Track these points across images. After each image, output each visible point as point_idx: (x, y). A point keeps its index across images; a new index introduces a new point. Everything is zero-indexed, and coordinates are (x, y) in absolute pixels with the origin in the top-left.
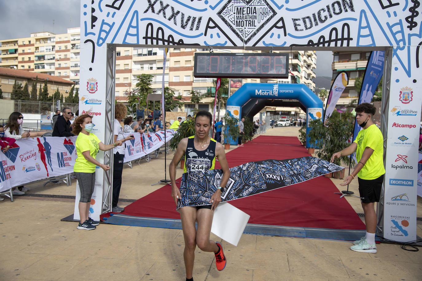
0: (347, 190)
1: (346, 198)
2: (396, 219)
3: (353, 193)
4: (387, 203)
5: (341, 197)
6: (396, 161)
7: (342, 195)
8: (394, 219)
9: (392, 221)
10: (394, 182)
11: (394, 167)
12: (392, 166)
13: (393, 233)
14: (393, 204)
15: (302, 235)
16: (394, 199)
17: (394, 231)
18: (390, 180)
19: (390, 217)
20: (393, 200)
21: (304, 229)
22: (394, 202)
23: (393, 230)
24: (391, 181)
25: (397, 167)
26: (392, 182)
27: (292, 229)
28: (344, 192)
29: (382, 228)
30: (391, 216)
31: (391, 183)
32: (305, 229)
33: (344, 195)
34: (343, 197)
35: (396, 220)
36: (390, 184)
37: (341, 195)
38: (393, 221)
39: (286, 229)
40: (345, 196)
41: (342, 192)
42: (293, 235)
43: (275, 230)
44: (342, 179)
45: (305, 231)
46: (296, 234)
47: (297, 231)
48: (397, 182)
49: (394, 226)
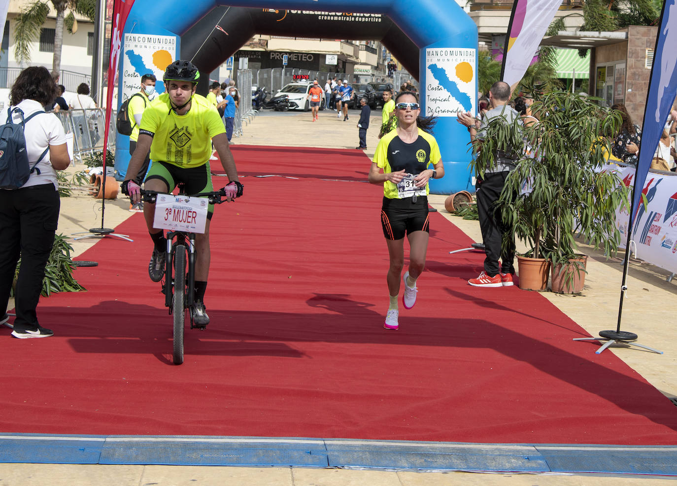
0: (615, 329)
1: (616, 351)
3: (634, 337)
5: (600, 350)
7: (601, 345)
15: (534, 465)
21: (533, 448)
27: (500, 450)
28: (606, 335)
32: (538, 448)
33: (607, 344)
34: (607, 348)
37: (598, 344)
39: (480, 450)
40: (610, 346)
41: (601, 334)
42: (508, 465)
43: (445, 454)
44: (579, 294)
45: (539, 454)
46: (515, 463)
47: (516, 455)
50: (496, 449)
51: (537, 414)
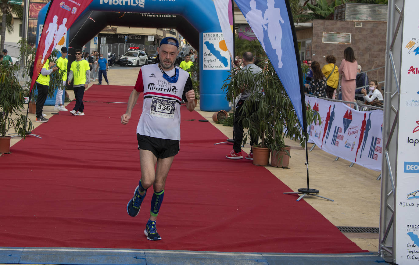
0: (307, 188)
1: (307, 200)
2: (414, 230)
3: (317, 192)
4: (401, 204)
5: (299, 199)
6: (414, 132)
7: (299, 196)
8: (412, 230)
9: (408, 234)
10: (411, 167)
11: (411, 141)
12: (409, 141)
13: (410, 255)
14: (411, 204)
16: (412, 196)
17: (413, 252)
18: (406, 163)
19: (406, 228)
20: (411, 198)
21: (261, 255)
22: (412, 201)
23: (411, 249)
24: (407, 166)
25: (417, 141)
26: (409, 167)
27: (242, 256)
28: (302, 191)
29: (393, 249)
30: (408, 226)
31: (407, 169)
32: (263, 255)
33: (302, 196)
34: (302, 198)
35: (415, 233)
36: (406, 171)
37: (297, 196)
38: (411, 234)
39: (231, 256)
41: (299, 190)
44: (286, 168)
45: (264, 258)
46: (251, 264)
47: (251, 259)
48: (416, 168)
49: (412, 243)
50: (240, 256)
51: (262, 235)
